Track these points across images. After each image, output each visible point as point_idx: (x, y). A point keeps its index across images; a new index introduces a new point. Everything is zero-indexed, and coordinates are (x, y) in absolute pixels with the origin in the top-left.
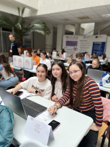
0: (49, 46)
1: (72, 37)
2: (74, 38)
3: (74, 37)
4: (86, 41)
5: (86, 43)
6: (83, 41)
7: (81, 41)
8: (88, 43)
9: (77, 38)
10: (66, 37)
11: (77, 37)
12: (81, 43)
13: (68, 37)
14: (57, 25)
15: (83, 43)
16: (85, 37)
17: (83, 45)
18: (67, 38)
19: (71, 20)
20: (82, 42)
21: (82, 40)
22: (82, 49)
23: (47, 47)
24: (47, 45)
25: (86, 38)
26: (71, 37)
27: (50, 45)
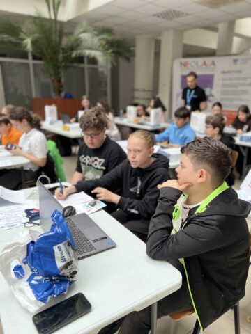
0: (144, 90)
1: (197, 63)
2: (204, 67)
3: (205, 63)
4: (239, 72)
5: (239, 79)
6: (229, 72)
7: (224, 72)
8: (245, 79)
9: (212, 66)
10: (181, 64)
11: (213, 63)
12: (224, 79)
13: (185, 65)
14: (160, 34)
15: (230, 79)
16: (235, 61)
17: (231, 85)
18: (183, 67)
19: (187, 14)
20: (227, 76)
21: (226, 70)
22: (227, 97)
23: (137, 94)
24: (138, 90)
25: (239, 62)
26: (193, 64)
27: (147, 89)
